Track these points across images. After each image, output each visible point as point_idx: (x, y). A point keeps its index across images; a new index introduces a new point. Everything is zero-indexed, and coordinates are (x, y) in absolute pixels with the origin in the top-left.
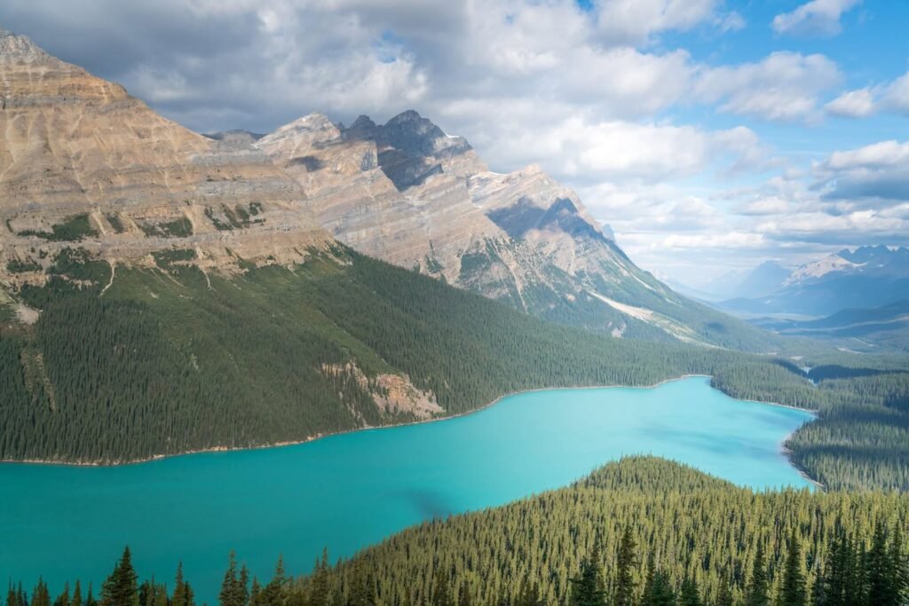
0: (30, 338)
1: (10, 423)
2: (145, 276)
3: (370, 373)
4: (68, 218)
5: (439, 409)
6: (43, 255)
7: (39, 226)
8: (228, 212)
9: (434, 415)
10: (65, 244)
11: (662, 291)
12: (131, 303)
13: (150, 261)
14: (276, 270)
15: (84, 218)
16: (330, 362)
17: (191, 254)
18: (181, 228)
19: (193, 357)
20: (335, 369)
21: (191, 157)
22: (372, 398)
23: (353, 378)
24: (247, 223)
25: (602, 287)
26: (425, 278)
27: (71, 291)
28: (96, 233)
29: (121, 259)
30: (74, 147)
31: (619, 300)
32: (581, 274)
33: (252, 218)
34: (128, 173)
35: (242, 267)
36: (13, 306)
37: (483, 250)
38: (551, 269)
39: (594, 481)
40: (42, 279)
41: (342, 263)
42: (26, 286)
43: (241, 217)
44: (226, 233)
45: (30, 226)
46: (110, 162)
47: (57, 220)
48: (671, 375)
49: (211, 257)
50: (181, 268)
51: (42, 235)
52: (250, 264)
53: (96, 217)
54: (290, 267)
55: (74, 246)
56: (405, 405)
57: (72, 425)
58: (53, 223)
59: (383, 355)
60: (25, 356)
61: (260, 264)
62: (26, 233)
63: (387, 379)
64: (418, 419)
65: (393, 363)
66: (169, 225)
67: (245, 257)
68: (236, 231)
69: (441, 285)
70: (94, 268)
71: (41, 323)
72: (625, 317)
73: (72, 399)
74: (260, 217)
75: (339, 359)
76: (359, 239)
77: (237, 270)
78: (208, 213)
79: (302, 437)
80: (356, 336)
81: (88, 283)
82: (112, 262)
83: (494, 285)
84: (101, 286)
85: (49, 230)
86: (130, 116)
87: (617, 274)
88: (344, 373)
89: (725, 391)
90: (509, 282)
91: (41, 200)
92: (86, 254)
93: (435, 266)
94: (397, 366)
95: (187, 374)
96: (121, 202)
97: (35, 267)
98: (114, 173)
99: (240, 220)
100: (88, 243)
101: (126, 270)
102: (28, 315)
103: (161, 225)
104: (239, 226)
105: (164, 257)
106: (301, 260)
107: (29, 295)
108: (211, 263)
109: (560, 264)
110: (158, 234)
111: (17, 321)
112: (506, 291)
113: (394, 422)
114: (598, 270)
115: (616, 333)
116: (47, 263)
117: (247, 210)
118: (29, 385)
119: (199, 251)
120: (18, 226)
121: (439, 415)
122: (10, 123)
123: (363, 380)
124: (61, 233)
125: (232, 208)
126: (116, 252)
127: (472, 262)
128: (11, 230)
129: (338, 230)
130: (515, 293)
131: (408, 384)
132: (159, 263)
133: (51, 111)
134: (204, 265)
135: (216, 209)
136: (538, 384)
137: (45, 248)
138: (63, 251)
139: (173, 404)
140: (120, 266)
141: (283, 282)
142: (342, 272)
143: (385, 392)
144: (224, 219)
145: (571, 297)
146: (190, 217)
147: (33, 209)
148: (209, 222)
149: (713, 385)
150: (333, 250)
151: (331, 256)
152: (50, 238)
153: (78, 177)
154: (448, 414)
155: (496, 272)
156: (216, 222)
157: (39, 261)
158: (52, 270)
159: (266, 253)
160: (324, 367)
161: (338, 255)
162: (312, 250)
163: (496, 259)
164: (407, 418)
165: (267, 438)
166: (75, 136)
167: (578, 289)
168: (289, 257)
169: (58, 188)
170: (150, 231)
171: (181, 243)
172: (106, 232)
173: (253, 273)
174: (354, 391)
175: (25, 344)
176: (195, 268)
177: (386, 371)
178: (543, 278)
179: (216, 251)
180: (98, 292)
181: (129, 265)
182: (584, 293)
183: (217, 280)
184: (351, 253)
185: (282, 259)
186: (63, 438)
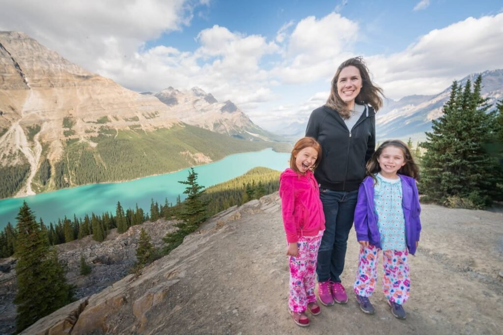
0: (95, 151)
1: (93, 174)
2: (127, 132)
3: (193, 153)
4: (101, 117)
5: (211, 160)
6: (95, 128)
7: (92, 120)
8: (149, 114)
9: (210, 162)
10: (102, 125)
11: (261, 130)
12: (124, 140)
13: (128, 128)
14: (164, 129)
15: (106, 117)
16: (182, 151)
17: (140, 126)
18: (136, 119)
19: (144, 153)
20: (184, 153)
21: (136, 99)
22: (194, 160)
23: (189, 155)
24: (155, 117)
25: (247, 130)
26: (204, 130)
27: (105, 137)
28: (110, 121)
29: (119, 128)
30: (99, 97)
31: (251, 132)
32: (242, 127)
33: (156, 116)
34: (117, 104)
35: (155, 128)
36: (88, 143)
37: (218, 122)
38: (235, 126)
39: (248, 173)
40: (96, 135)
41: (182, 126)
42: (91, 137)
43: (153, 115)
44: (149, 120)
45: (90, 120)
46: (111, 101)
47: (98, 118)
48: (264, 148)
49: (146, 126)
50: (137, 130)
51: (94, 122)
52: (158, 128)
53: (110, 117)
54: (169, 128)
55: (104, 125)
56: (203, 160)
57: (112, 173)
58: (97, 119)
59: (196, 149)
60: (94, 156)
61: (160, 128)
62: (89, 122)
63: (197, 154)
64: (206, 163)
65: (199, 151)
66: (132, 118)
67: (156, 126)
68: (152, 119)
69: (209, 131)
70: (111, 131)
71: (98, 146)
72: (253, 136)
73: (111, 166)
74: (158, 115)
75: (184, 150)
76: (186, 120)
77: (154, 129)
78: (143, 115)
79: (177, 170)
80: (187, 144)
81: (110, 135)
82: (117, 129)
83: (222, 130)
84: (115, 136)
85: (96, 121)
86: (115, 88)
87: (251, 126)
88: (186, 154)
89: (276, 151)
90: (226, 129)
91: (92, 113)
92: (108, 127)
93: (207, 126)
94: (200, 151)
95: (143, 157)
96: (117, 112)
97: (93, 131)
98: (113, 104)
99: (152, 116)
100: (108, 124)
101: (121, 131)
102: (94, 145)
103: (130, 118)
104: (152, 118)
105: (132, 127)
106: (171, 126)
107: (92, 139)
108: (146, 128)
109: (237, 124)
110: (129, 121)
111: (90, 147)
112: (225, 132)
113: (200, 164)
114: (246, 125)
115: (251, 140)
116: (97, 130)
117: (154, 113)
118: (97, 163)
119: (142, 125)
120: (86, 120)
121: (211, 162)
122: (78, 91)
123: (191, 155)
124: (99, 122)
125: (150, 113)
126: (117, 126)
127: (216, 125)
128: (84, 121)
129: (180, 118)
130: (227, 132)
131: (203, 155)
132: (131, 129)
133: (90, 87)
134: (144, 129)
135: (145, 113)
136: (233, 153)
137: (96, 126)
138: (101, 127)
139: (140, 165)
140: (119, 130)
141: (167, 132)
142: (182, 129)
143: (197, 158)
144: (148, 116)
145: (240, 132)
146: (138, 116)
147: (90, 115)
148: (144, 117)
149: (273, 150)
150: (180, 123)
151: (179, 125)
152: (97, 123)
153: (102, 106)
154: (213, 161)
155: (222, 127)
156: (146, 117)
157: (94, 130)
158: (99, 132)
159: (161, 125)
160: (181, 153)
161: (181, 124)
162: (174, 124)
163: (221, 124)
164: (203, 163)
165: (168, 171)
166: (99, 94)
167: (242, 130)
168: (168, 126)
169: (97, 109)
170: (126, 120)
171: (137, 123)
172: (114, 121)
173: (158, 130)
174: (189, 158)
175: (94, 153)
176: (141, 129)
177: (197, 152)
178: (233, 128)
179: (147, 125)
180: (114, 137)
181: (122, 130)
182: (243, 131)
183: (149, 133)
184: (184, 124)
185: (166, 126)
186: (110, 176)
